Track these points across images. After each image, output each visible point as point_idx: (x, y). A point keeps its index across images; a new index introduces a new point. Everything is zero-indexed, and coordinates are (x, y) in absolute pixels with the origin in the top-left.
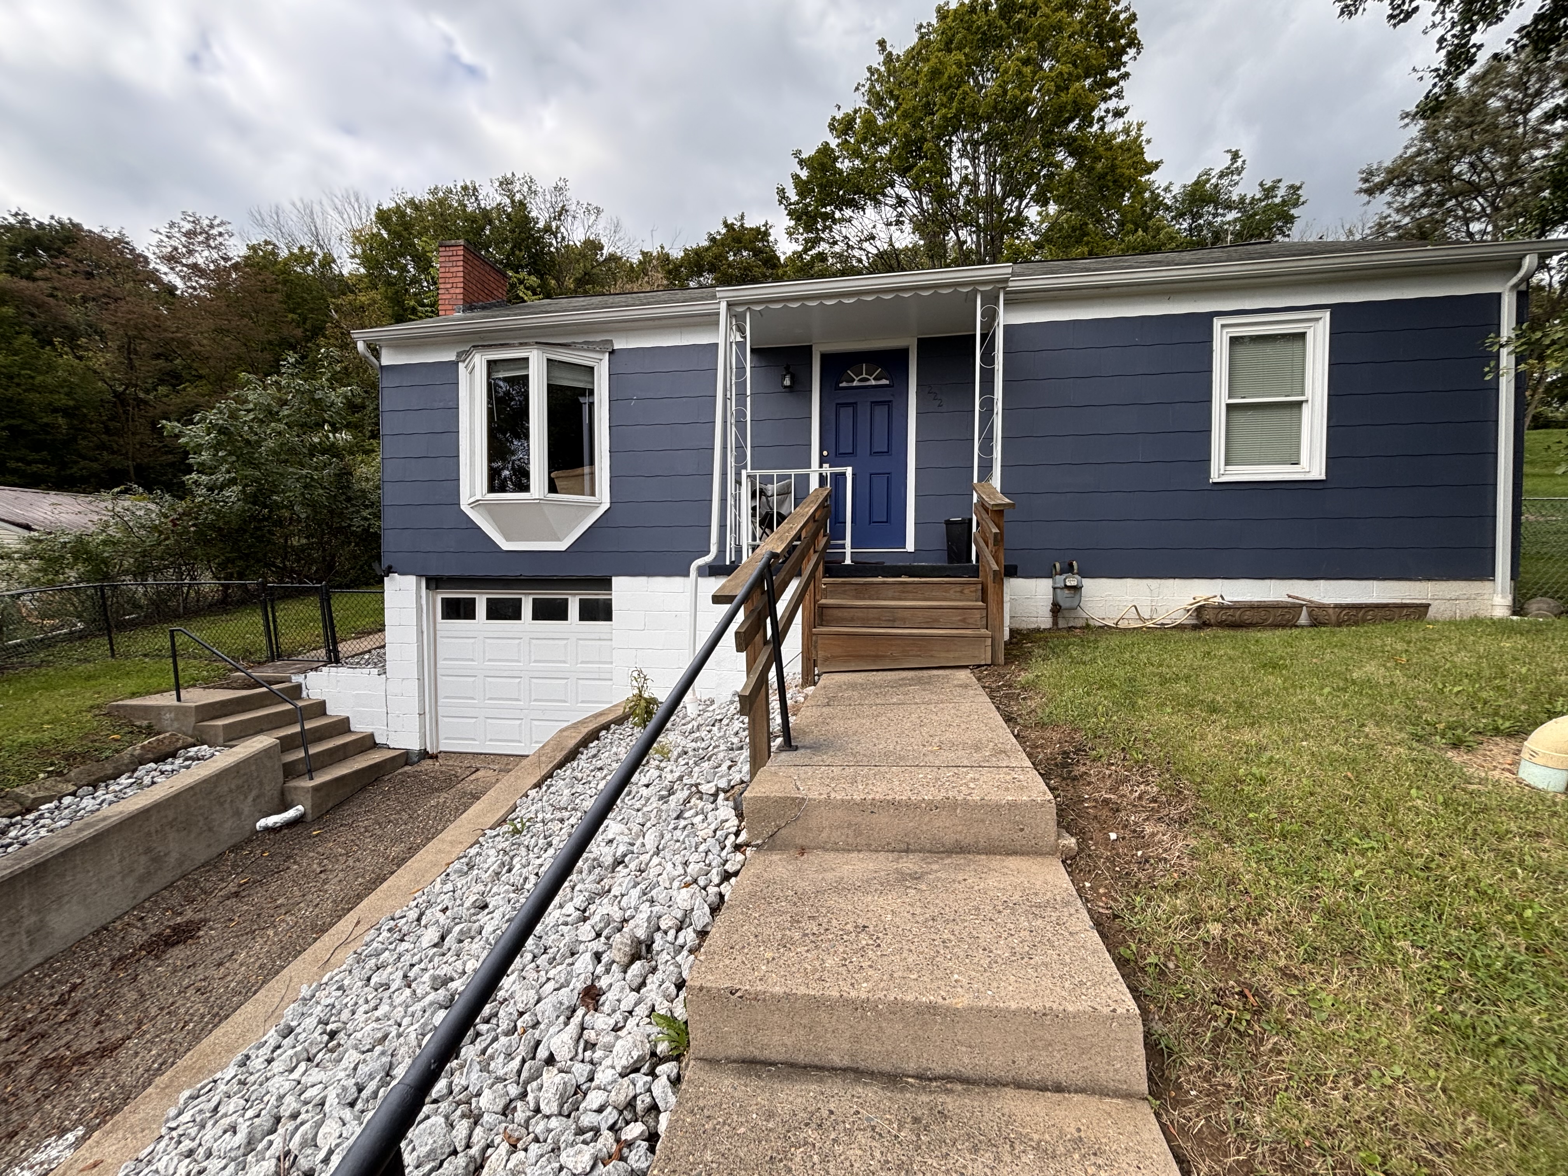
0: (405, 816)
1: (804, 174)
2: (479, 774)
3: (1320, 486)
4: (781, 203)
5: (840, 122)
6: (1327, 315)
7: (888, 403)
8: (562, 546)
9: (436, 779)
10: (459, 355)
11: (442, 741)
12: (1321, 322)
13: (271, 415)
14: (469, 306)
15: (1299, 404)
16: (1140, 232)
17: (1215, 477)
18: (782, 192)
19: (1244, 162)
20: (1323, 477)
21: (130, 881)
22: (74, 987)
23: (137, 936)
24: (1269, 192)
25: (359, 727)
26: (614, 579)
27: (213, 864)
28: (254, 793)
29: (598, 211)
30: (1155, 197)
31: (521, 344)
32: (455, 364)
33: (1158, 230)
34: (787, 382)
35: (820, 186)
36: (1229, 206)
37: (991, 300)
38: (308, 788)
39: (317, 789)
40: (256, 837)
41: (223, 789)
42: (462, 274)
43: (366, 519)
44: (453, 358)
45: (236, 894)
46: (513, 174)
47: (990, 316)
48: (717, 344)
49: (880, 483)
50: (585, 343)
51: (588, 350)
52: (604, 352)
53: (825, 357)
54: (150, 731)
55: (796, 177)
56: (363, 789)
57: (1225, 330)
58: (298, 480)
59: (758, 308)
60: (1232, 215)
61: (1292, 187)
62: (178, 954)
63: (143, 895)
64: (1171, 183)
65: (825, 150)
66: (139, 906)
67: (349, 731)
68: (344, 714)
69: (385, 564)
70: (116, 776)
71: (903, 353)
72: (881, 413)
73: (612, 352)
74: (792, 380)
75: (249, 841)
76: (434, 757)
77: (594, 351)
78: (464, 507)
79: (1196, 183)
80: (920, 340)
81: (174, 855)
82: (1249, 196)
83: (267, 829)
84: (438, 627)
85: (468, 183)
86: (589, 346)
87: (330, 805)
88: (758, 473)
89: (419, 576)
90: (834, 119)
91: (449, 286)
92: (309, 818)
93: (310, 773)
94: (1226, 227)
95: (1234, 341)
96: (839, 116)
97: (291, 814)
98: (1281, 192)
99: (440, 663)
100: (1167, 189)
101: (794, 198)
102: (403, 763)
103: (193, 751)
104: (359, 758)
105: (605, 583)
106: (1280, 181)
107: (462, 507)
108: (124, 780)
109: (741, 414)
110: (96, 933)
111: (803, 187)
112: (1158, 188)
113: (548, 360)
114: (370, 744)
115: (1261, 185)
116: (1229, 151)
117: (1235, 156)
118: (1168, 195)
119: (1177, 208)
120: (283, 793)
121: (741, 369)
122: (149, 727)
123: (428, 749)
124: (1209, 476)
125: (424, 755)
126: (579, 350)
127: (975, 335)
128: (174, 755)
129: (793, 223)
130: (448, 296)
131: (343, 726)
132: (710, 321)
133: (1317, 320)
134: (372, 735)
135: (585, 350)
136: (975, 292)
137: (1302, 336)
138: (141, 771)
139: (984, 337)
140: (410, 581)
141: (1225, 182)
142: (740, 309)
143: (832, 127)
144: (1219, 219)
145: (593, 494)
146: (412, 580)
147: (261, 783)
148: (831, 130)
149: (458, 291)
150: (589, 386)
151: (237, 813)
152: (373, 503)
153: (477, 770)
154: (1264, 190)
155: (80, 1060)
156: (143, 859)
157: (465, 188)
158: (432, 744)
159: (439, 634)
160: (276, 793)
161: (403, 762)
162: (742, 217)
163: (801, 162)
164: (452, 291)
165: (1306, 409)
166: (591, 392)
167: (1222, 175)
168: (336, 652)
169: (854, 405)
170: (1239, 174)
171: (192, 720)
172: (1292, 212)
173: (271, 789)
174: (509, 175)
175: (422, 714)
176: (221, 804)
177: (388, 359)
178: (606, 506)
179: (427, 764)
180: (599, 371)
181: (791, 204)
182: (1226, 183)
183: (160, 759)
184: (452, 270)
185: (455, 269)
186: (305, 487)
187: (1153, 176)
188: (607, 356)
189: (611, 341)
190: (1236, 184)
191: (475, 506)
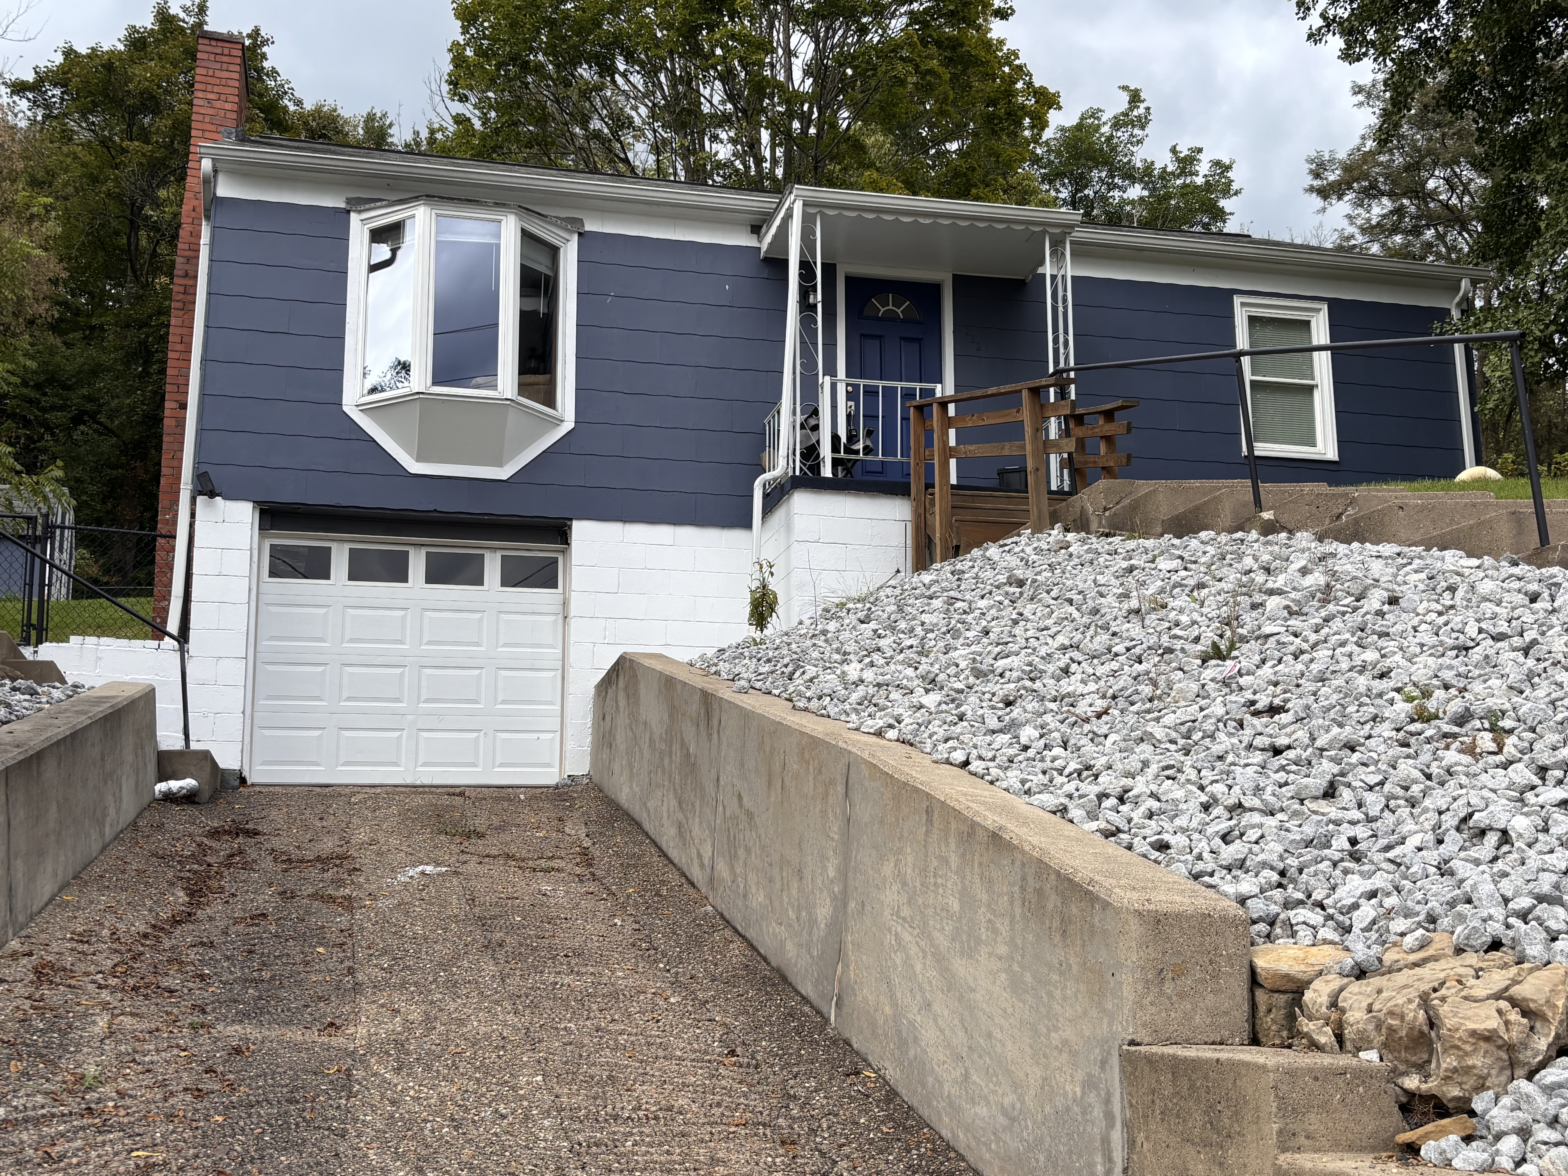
3: (1335, 467)
6: (1325, 307)
7: (919, 341)
8: (504, 473)
10: (351, 202)
12: (1321, 313)
15: (1310, 389)
19: (1148, 109)
20: (1336, 458)
24: (1187, 163)
26: (575, 524)
32: (346, 212)
36: (1130, 175)
42: (236, 84)
44: (341, 204)
51: (557, 226)
52: (574, 232)
57: (1244, 309)
60: (1136, 192)
61: (1217, 163)
71: (936, 288)
72: (911, 348)
73: (581, 234)
77: (564, 229)
78: (349, 409)
79: (1079, 127)
80: (955, 277)
82: (1158, 165)
84: (261, 588)
86: (562, 222)
89: (254, 503)
91: (212, 96)
94: (1128, 208)
95: (1252, 320)
98: (1203, 168)
99: (265, 643)
105: (561, 533)
106: (1200, 150)
107: (345, 408)
113: (524, 230)
115: (1174, 150)
116: (1125, 88)
117: (1135, 98)
119: (1050, 162)
124: (1242, 449)
125: (241, 780)
126: (551, 223)
130: (211, 111)
133: (1318, 310)
136: (1044, 232)
137: (1307, 324)
140: (242, 509)
141: (1122, 135)
144: (1116, 193)
145: (554, 407)
146: (245, 507)
154: (1179, 160)
158: (249, 767)
159: (264, 598)
164: (218, 104)
165: (1317, 394)
167: (1117, 124)
169: (880, 337)
170: (1143, 128)
172: (1222, 203)
178: (569, 425)
180: (567, 257)
182: (1124, 138)
188: (576, 237)
189: (581, 222)
190: (1140, 142)
191: (369, 410)
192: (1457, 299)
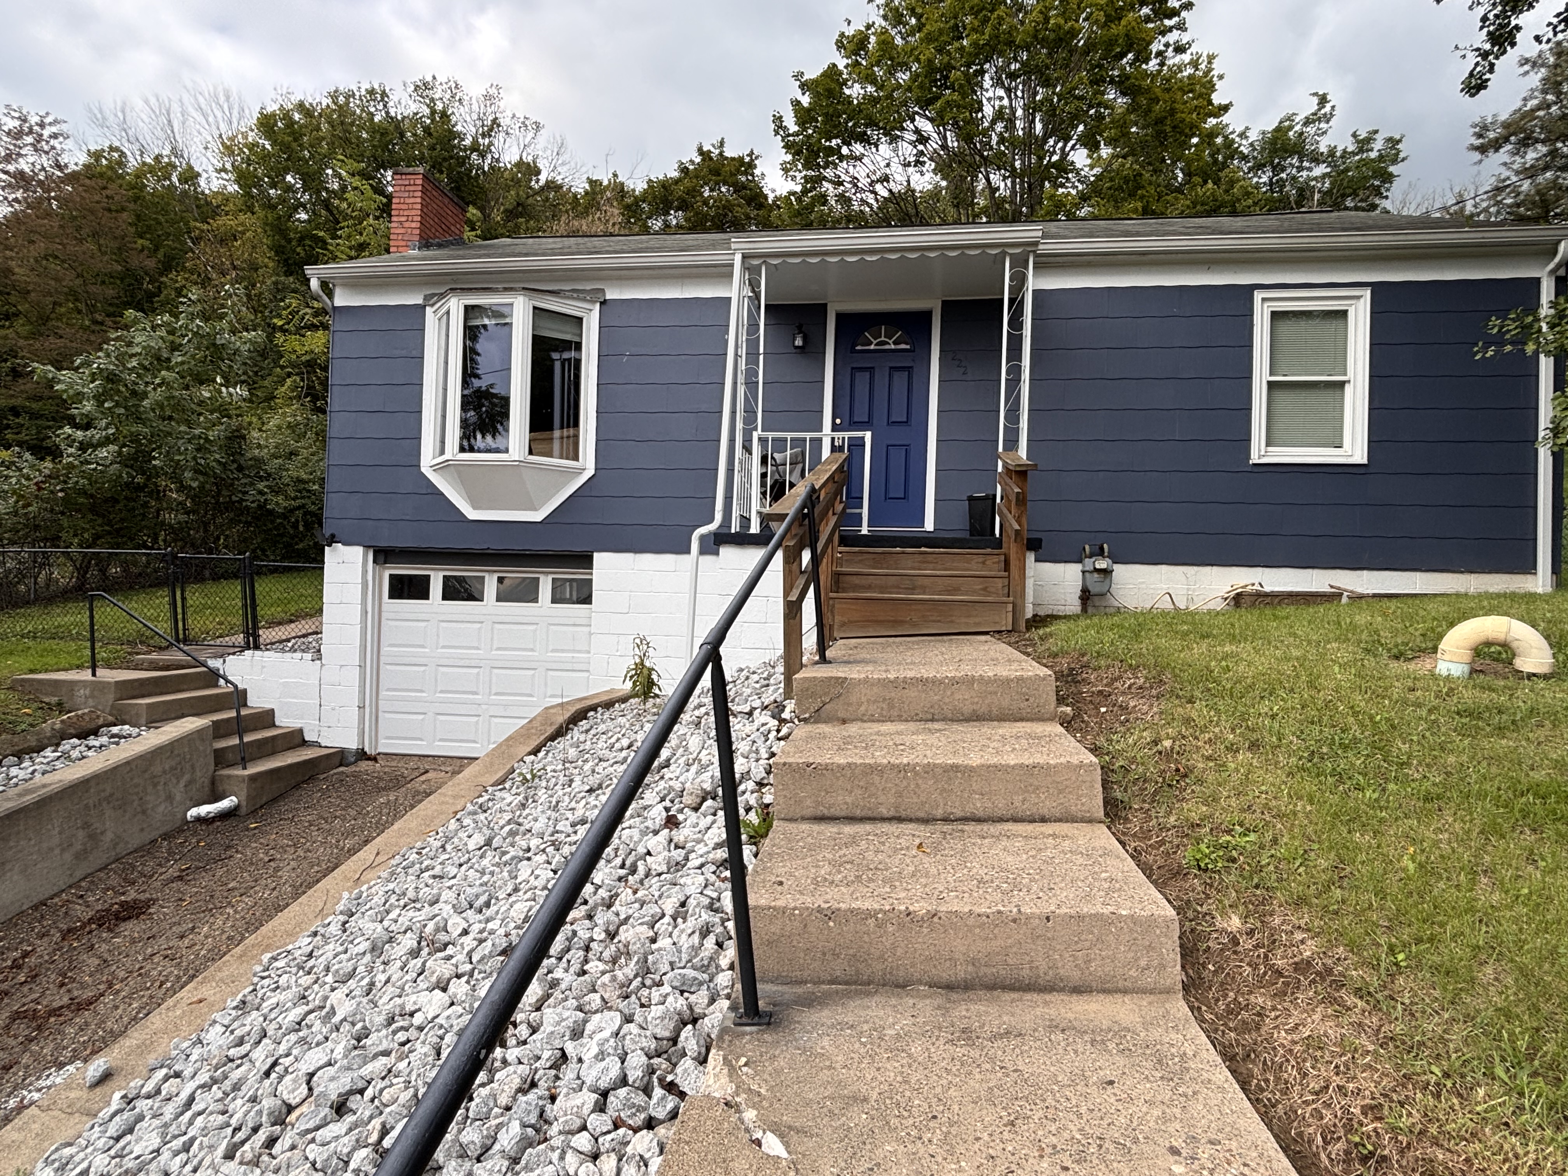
0: (353, 813)
1: (806, 100)
2: (429, 775)
3: (1362, 471)
4: (777, 133)
5: (851, 39)
6: (1367, 293)
7: (909, 369)
8: (538, 516)
9: (380, 779)
10: (427, 298)
11: (382, 741)
12: (1362, 300)
13: (160, 361)
14: (426, 244)
15: (1342, 385)
16: (1210, 185)
17: (1255, 459)
18: (778, 120)
19: (1333, 107)
20: (1365, 461)
21: (68, 856)
22: (26, 954)
23: (81, 912)
24: (1363, 144)
25: (285, 721)
26: (595, 555)
27: (148, 849)
28: (187, 777)
29: (538, 126)
30: (1229, 143)
31: (506, 289)
32: (423, 307)
33: (1232, 183)
34: (799, 342)
35: (826, 115)
36: (1316, 159)
37: (1020, 263)
38: (243, 777)
39: (253, 778)
40: (185, 827)
41: (157, 769)
42: (419, 206)
43: (261, 493)
44: (418, 300)
45: (180, 878)
46: (434, 78)
47: (1019, 281)
48: (729, 299)
49: (898, 456)
50: (574, 291)
51: (578, 299)
52: (593, 302)
53: (841, 318)
54: (61, 707)
55: (796, 103)
56: (297, 786)
57: (1266, 305)
58: (189, 441)
59: (775, 262)
60: (1320, 170)
61: (1390, 140)
62: (131, 928)
63: (79, 874)
64: (1247, 128)
65: (832, 72)
66: (76, 885)
67: (273, 725)
68: (268, 706)
69: (327, 532)
70: (39, 750)
71: (927, 316)
72: (900, 379)
73: (603, 303)
74: (805, 339)
75: (180, 831)
76: (374, 759)
77: (584, 300)
78: (425, 469)
79: (1278, 129)
80: (944, 303)
81: (109, 836)
82: (1340, 148)
83: (199, 819)
84: (385, 607)
85: (376, 87)
86: (578, 295)
87: (264, 800)
88: (770, 435)
89: (367, 547)
90: (842, 35)
91: (403, 219)
92: (243, 811)
93: (244, 762)
94: (1313, 183)
95: (1275, 315)
96: (850, 31)
97: (225, 804)
98: (1378, 145)
99: (385, 649)
100: (1242, 135)
101: (793, 128)
102: (338, 763)
103: (115, 730)
104: (289, 753)
105: (586, 561)
106: (1376, 132)
107: (423, 470)
108: (49, 753)
109: (751, 373)
110: (35, 908)
111: (804, 116)
112: (1232, 133)
113: (535, 308)
114: (297, 741)
115: (1354, 135)
116: (1315, 94)
117: (1323, 100)
118: (1244, 142)
119: (1255, 158)
120: (213, 782)
121: (753, 326)
122: (60, 704)
123: (367, 749)
124: (1248, 457)
125: (362, 755)
126: (568, 298)
127: (1002, 300)
128: (95, 733)
129: (789, 158)
130: (402, 231)
131: (267, 718)
132: (723, 273)
133: (1358, 298)
134: (300, 731)
135: (574, 299)
136: (1004, 254)
137: (1344, 314)
138: (66, 745)
139: (1012, 301)
140: (357, 552)
141: (1311, 130)
142: (756, 262)
143: (840, 45)
144: (1304, 174)
145: (576, 458)
146: (359, 550)
147: (193, 767)
148: (839, 48)
149: (414, 225)
150: (577, 339)
151: (170, 798)
152: (269, 475)
153: (427, 772)
154: (1358, 142)
155: (55, 1012)
156: (81, 834)
157: (371, 92)
158: (370, 743)
159: (384, 615)
160: (207, 782)
161: (337, 761)
162: (722, 143)
163: (804, 86)
164: (407, 225)
165: (1348, 389)
166: (578, 346)
167: (1307, 122)
168: (256, 637)
169: (871, 370)
170: (1328, 122)
171: (111, 697)
172: (1391, 169)
173: (202, 776)
174: (429, 78)
175: (361, 708)
176: (155, 785)
177: (341, 299)
178: (590, 472)
179: (364, 765)
180: (589, 323)
181: (789, 135)
182: (1312, 132)
183: (83, 735)
184: (408, 201)
185: (412, 200)
186: (198, 450)
187: (1225, 119)
188: (597, 306)
189: (603, 291)
190: (1325, 133)
191: (440, 468)
192: (1552, 266)
